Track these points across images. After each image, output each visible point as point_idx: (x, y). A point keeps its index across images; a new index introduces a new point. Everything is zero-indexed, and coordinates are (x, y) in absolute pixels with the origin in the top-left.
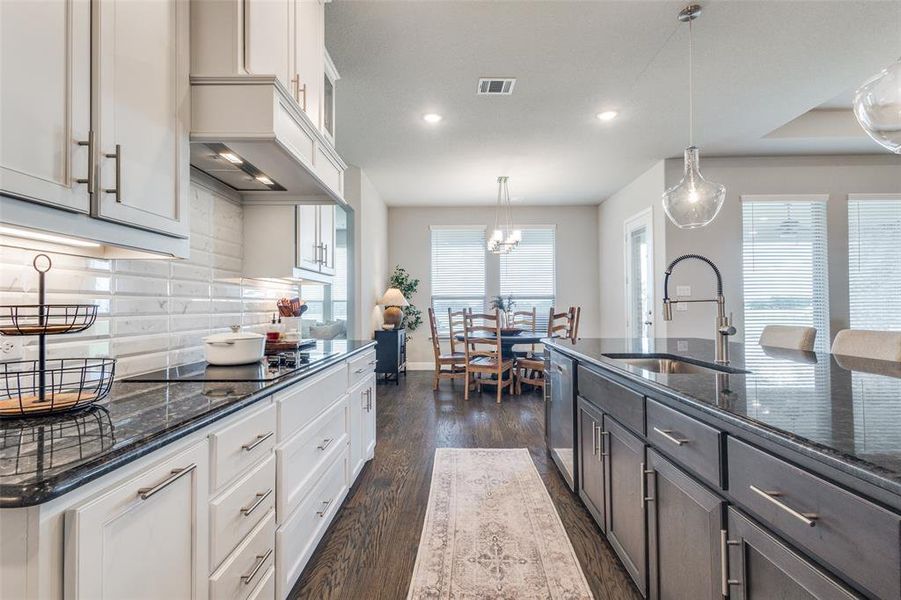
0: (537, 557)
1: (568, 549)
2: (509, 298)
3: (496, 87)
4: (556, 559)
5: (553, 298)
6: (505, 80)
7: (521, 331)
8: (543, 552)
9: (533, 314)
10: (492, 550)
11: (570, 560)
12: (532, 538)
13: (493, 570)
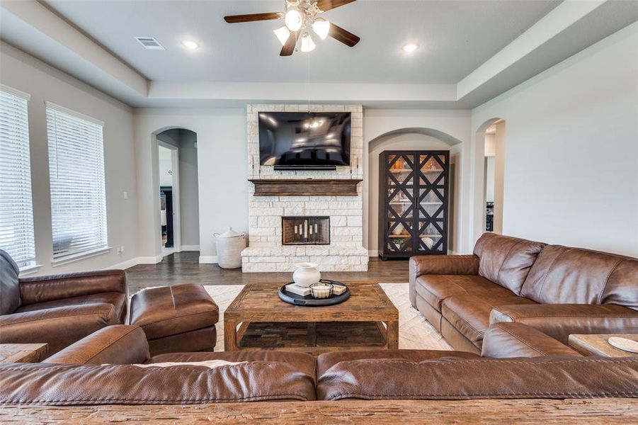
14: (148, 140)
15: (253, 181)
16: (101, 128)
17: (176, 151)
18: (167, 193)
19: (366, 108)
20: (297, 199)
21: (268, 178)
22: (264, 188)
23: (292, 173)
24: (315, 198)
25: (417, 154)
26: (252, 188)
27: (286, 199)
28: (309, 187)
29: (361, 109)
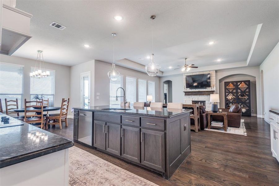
0: (92, 162)
1: (97, 158)
2: (42, 95)
3: (58, 26)
4: (96, 160)
5: (53, 95)
6: (62, 26)
7: (46, 107)
8: (92, 160)
9: (48, 101)
10: (79, 166)
11: (99, 159)
12: (87, 159)
13: (83, 169)
14: (162, 83)
15: (184, 92)
16: (154, 83)
17: (168, 85)
18: (165, 95)
19: (216, 71)
20: (196, 96)
21: (188, 91)
22: (187, 93)
23: (195, 89)
24: (201, 96)
25: (237, 82)
26: (184, 94)
27: (193, 96)
28: (199, 93)
29: (214, 71)
